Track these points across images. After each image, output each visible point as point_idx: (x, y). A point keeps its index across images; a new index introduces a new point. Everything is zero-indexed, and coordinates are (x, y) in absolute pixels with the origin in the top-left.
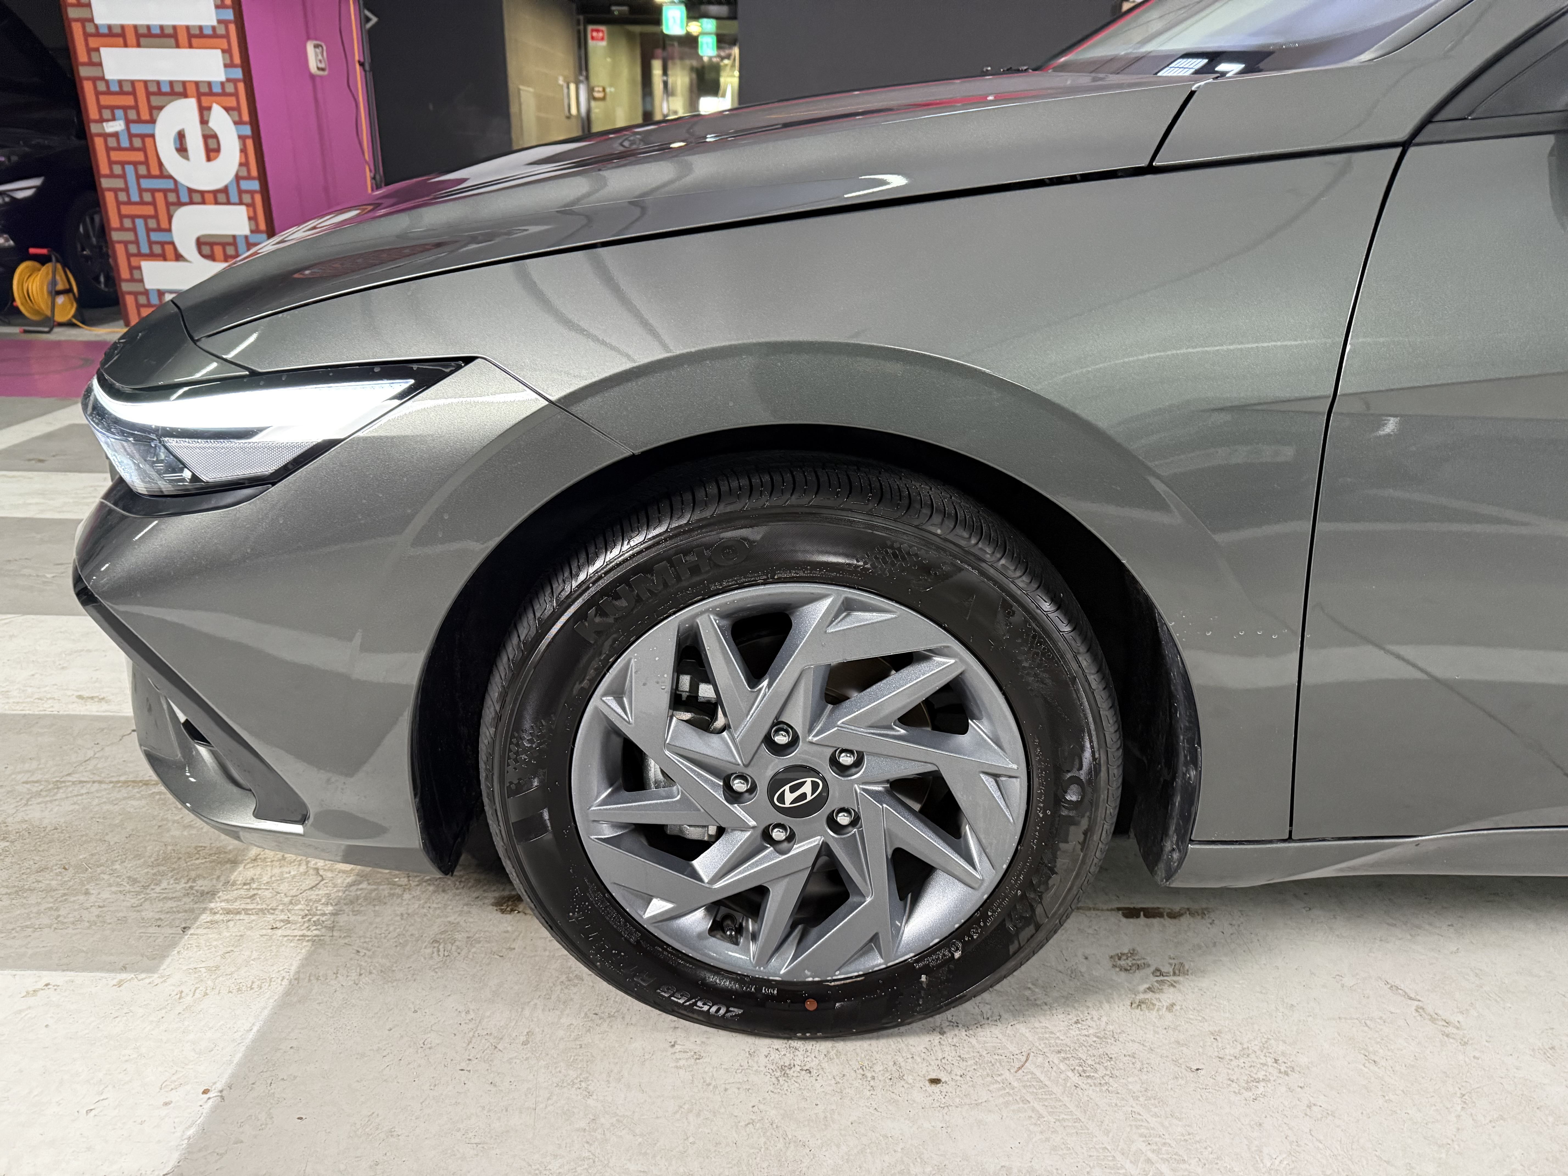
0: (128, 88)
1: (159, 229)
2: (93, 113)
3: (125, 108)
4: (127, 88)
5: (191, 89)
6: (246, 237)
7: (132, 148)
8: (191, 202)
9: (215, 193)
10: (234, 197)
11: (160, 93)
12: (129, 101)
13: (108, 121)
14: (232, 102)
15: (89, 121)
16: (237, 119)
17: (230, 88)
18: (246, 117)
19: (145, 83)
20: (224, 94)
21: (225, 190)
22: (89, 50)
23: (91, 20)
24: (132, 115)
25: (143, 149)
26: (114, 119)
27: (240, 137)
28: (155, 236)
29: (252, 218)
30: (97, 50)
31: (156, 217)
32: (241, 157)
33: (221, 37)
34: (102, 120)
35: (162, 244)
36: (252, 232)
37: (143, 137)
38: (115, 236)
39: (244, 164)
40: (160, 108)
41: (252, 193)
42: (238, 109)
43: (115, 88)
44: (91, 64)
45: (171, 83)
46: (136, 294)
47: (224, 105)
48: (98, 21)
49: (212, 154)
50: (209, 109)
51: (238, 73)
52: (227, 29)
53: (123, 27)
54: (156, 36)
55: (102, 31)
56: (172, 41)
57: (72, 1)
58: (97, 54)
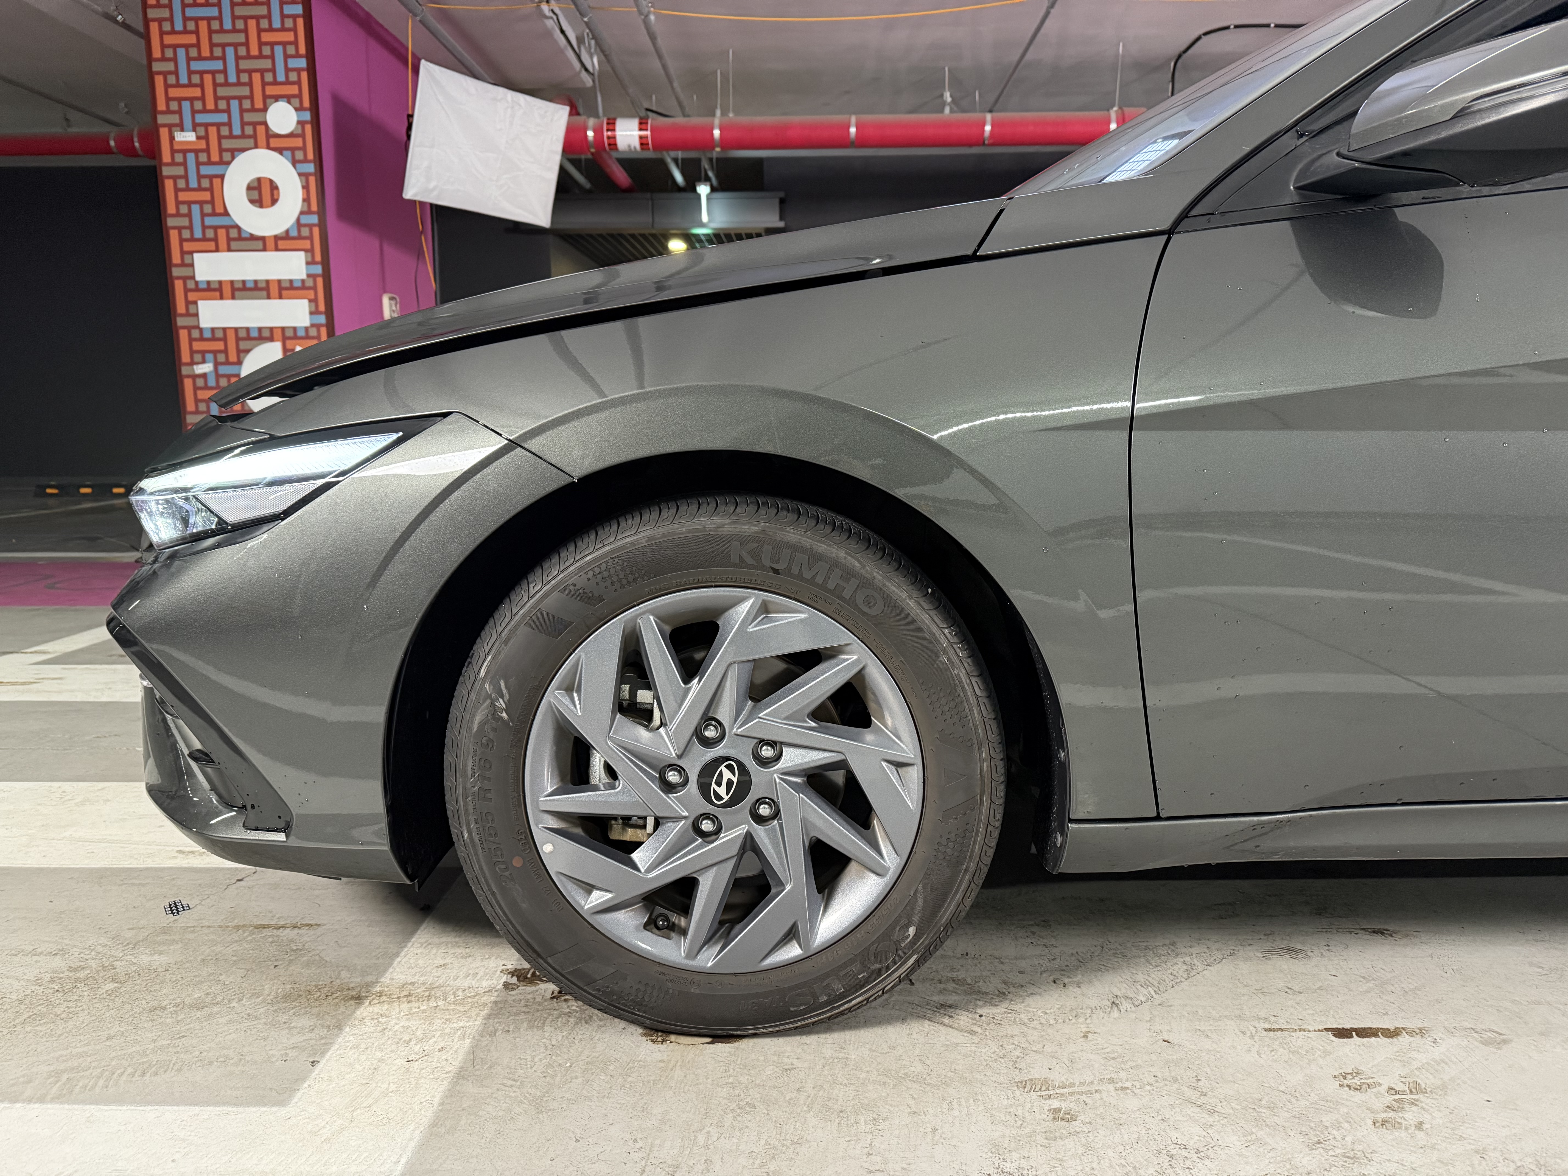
0: (221, 335)
2: (185, 357)
3: (215, 353)
4: (219, 334)
5: (278, 334)
7: (218, 387)
11: (249, 338)
12: (220, 346)
13: (198, 363)
15: (180, 364)
17: (313, 332)
19: (236, 330)
20: (307, 337)
22: (188, 303)
23: (193, 277)
24: (221, 357)
26: (204, 362)
30: (195, 303)
33: (309, 288)
34: (192, 363)
37: (229, 377)
40: (248, 351)
43: (207, 335)
44: (188, 314)
45: (260, 329)
48: (198, 278)
51: (322, 319)
52: (315, 282)
53: (220, 283)
54: (250, 289)
55: (202, 286)
56: (264, 293)
57: (176, 258)
58: (195, 306)
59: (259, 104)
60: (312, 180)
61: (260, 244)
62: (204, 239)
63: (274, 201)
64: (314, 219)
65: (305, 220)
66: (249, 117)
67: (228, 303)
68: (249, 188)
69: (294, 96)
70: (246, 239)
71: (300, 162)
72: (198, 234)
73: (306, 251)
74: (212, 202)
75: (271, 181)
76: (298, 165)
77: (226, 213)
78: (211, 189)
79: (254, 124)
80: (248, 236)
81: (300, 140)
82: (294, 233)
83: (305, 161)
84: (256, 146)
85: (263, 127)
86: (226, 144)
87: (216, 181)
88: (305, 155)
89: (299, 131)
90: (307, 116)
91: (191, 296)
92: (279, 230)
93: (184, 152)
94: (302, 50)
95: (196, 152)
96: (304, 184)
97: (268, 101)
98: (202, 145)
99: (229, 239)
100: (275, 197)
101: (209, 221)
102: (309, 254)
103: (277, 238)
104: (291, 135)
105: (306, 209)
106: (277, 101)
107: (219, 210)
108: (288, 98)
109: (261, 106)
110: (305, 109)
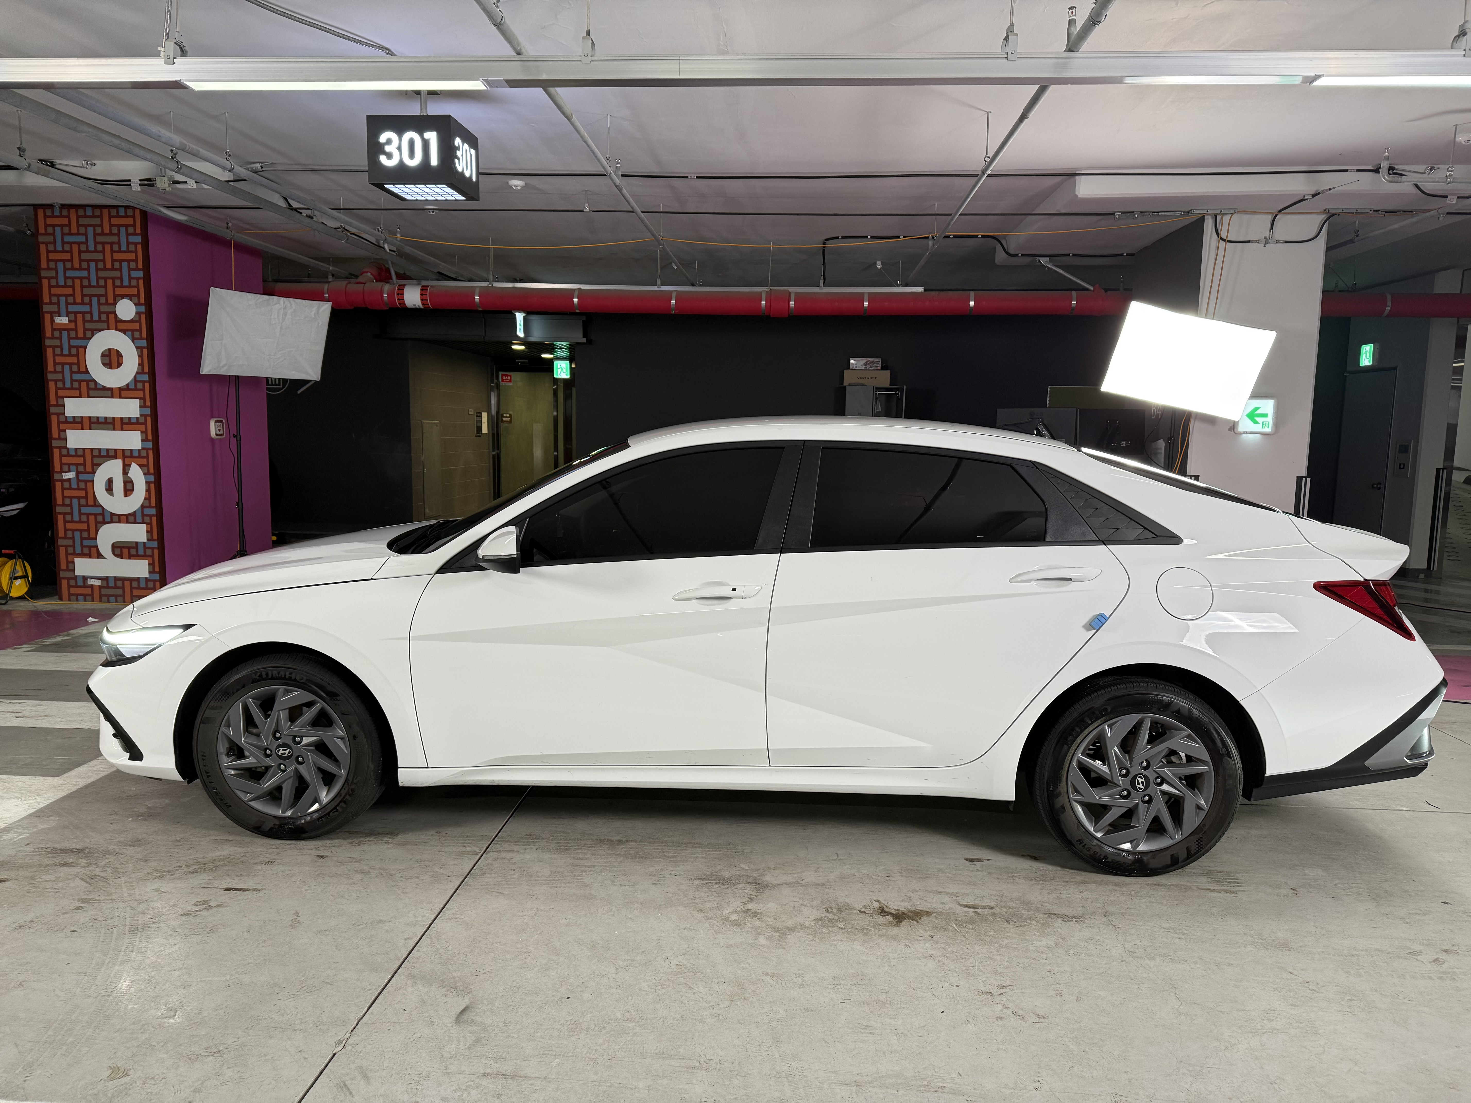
0: (81, 453)
1: (89, 538)
2: (57, 468)
3: (77, 465)
4: (80, 453)
5: (120, 454)
6: (144, 543)
7: (78, 489)
8: (112, 522)
9: (127, 516)
10: (139, 519)
11: (100, 456)
12: (80, 460)
13: (65, 472)
14: (144, 462)
15: (54, 472)
16: (146, 472)
17: (144, 453)
18: (152, 470)
20: (140, 457)
21: (134, 514)
22: (60, 431)
23: (64, 414)
24: (81, 469)
25: (86, 489)
26: (69, 471)
27: (146, 482)
28: (86, 543)
29: (149, 532)
30: (65, 431)
31: (88, 530)
32: (146, 495)
33: (141, 424)
34: (62, 472)
35: (90, 547)
36: (148, 540)
37: (86, 482)
38: (61, 542)
39: (147, 498)
40: (100, 465)
41: (151, 516)
42: (147, 466)
43: (72, 453)
44: (59, 439)
45: (108, 450)
46: (68, 579)
47: (139, 464)
49: (128, 492)
50: (130, 465)
51: (150, 445)
52: (145, 420)
53: (82, 418)
54: (101, 423)
55: (69, 420)
56: (111, 426)
57: (53, 401)
58: (64, 433)
59: (111, 300)
60: (145, 351)
61: (109, 393)
62: (72, 388)
63: (119, 364)
64: (146, 377)
65: (140, 378)
66: (104, 308)
67: (87, 432)
68: (103, 355)
69: (134, 296)
70: (100, 389)
71: (138, 339)
72: (68, 385)
73: (139, 398)
74: (78, 364)
75: (118, 351)
76: (135, 341)
77: (87, 372)
78: (77, 355)
79: (108, 313)
80: (102, 387)
81: (138, 324)
82: (132, 387)
83: (141, 338)
84: (108, 329)
85: (113, 316)
86: (89, 326)
87: (81, 350)
88: (141, 334)
89: (138, 319)
90: (143, 309)
91: (62, 427)
92: (122, 383)
93: (60, 330)
94: (141, 266)
95: (68, 330)
96: (140, 354)
97: (117, 298)
98: (72, 326)
99: (89, 389)
100: (120, 362)
101: (76, 377)
102: (142, 401)
103: (120, 389)
104: (132, 321)
105: (141, 371)
106: (123, 299)
107: (83, 369)
108: (130, 297)
109: (112, 302)
110: (141, 304)
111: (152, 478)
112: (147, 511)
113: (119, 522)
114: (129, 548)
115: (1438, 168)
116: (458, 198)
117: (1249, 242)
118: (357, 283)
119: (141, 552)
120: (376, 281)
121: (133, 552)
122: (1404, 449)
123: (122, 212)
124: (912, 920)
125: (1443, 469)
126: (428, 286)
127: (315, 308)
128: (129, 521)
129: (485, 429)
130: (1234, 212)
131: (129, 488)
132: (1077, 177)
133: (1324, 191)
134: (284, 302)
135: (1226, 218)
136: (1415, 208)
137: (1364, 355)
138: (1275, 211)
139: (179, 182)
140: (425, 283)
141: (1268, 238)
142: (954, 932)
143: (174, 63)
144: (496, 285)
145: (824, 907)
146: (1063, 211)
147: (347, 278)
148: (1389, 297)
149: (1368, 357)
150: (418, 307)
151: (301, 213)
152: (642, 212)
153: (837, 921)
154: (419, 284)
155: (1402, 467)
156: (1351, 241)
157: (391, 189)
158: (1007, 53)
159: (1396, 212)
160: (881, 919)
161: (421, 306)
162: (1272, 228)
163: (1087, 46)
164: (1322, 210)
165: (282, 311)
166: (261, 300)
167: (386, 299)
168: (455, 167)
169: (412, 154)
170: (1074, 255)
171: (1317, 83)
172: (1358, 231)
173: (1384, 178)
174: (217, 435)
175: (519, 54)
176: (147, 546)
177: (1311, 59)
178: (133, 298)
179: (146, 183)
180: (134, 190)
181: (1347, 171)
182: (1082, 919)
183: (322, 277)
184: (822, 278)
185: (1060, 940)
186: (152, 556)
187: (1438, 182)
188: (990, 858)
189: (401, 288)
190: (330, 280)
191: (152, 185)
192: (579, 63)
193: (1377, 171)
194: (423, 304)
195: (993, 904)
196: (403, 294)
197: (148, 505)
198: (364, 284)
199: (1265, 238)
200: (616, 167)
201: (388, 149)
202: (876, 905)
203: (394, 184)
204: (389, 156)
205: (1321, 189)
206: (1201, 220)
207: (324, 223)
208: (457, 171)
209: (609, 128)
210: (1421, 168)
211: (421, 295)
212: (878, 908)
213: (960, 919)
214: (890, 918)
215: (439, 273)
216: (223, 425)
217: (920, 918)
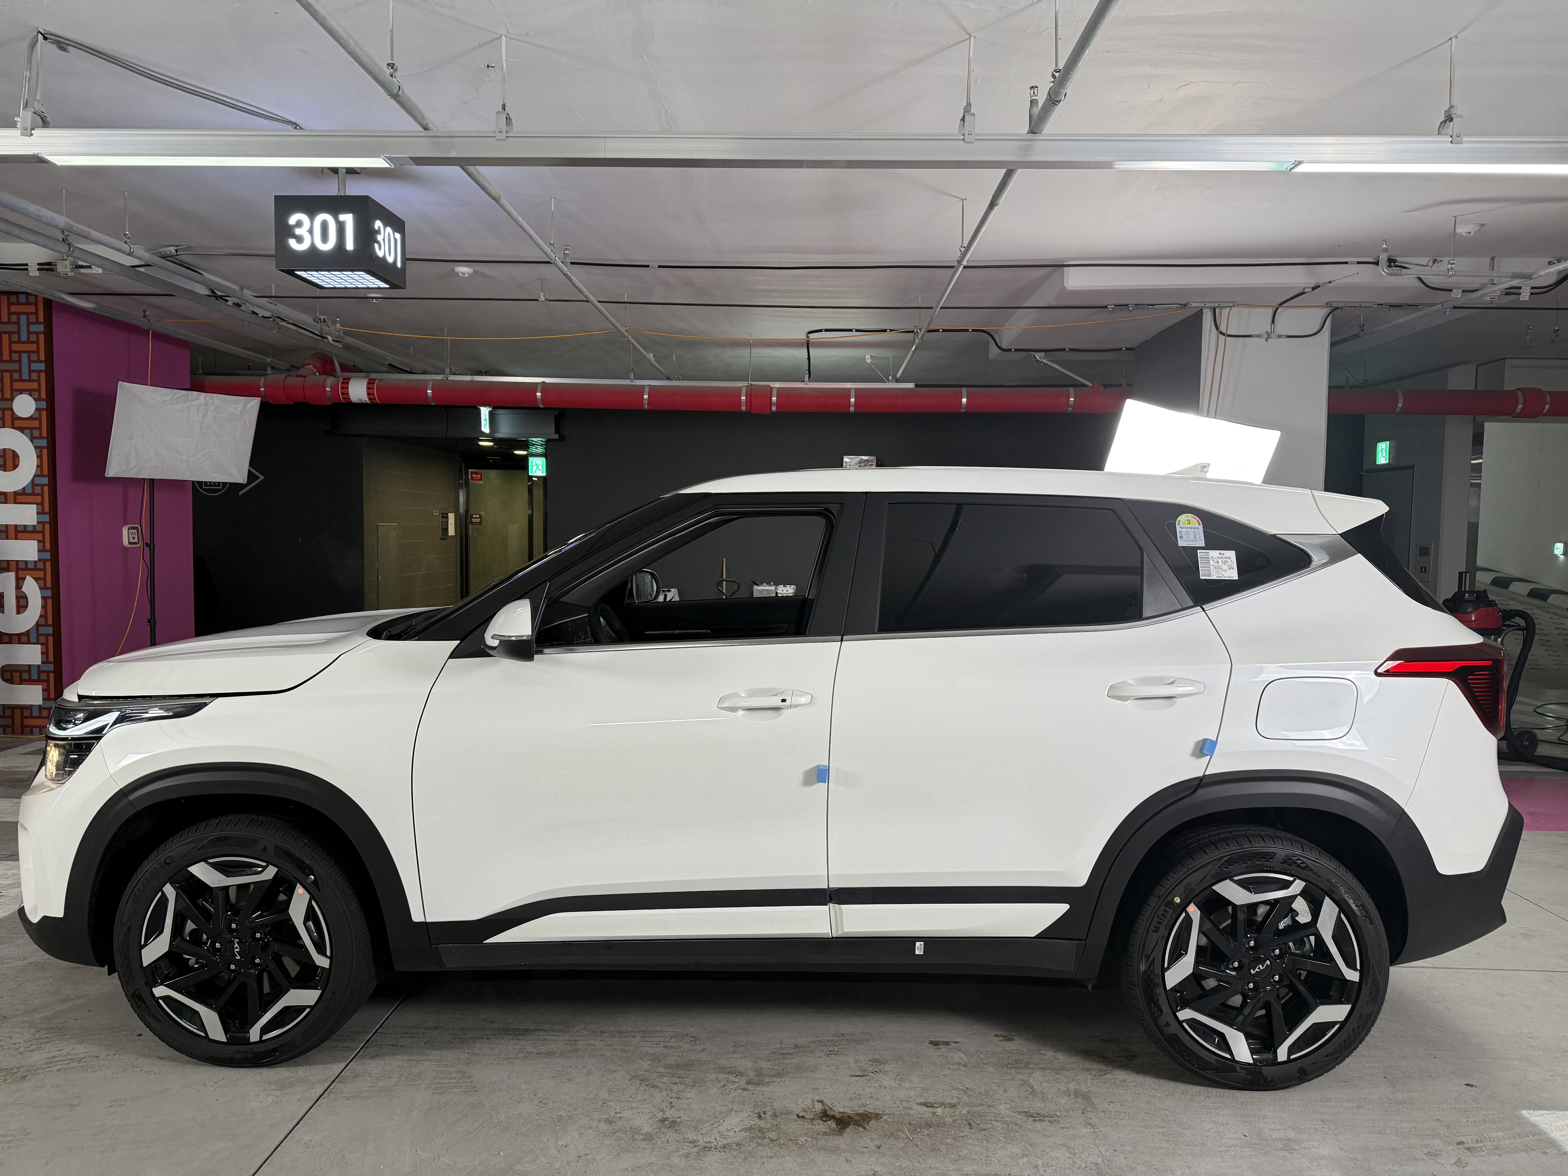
5: (13, 566)
6: (38, 666)
9: (20, 635)
10: (33, 638)
14: (41, 574)
16: (43, 586)
17: (40, 565)
18: (49, 585)
20: (36, 569)
21: (27, 634)
27: (43, 597)
29: (44, 654)
32: (41, 611)
33: (38, 532)
36: (42, 663)
39: (43, 615)
41: (47, 635)
42: (44, 579)
47: (35, 576)
49: (21, 609)
50: (24, 579)
51: (47, 556)
52: (43, 528)
56: (4, 534)
59: (7, 395)
60: (45, 451)
61: (3, 498)
63: (15, 466)
64: (45, 481)
65: (39, 481)
69: (35, 390)
71: (37, 438)
73: (37, 504)
75: (14, 452)
76: (34, 440)
79: (4, 410)
81: (37, 422)
82: (29, 491)
83: (41, 437)
85: (10, 412)
88: (41, 433)
89: (37, 416)
90: (43, 405)
92: (18, 487)
94: (42, 358)
96: (39, 454)
97: (14, 393)
100: (16, 464)
102: (40, 506)
103: (16, 493)
104: (31, 418)
105: (39, 473)
106: (21, 393)
108: (30, 392)
109: (9, 397)
110: (42, 400)
111: (49, 593)
112: (42, 630)
113: (10, 643)
114: (21, 672)
115: (1441, 261)
116: (381, 286)
117: (1250, 336)
118: (297, 376)
119: (35, 676)
120: (319, 374)
121: (25, 676)
122: (1424, 552)
123: (22, 299)
124: (859, 1126)
125: (1466, 573)
126: (376, 380)
127: (241, 405)
128: (22, 641)
129: (451, 531)
130: (1233, 305)
131: (22, 604)
132: (1065, 269)
133: (1324, 284)
134: (205, 398)
135: (1225, 312)
136: (1421, 302)
137: (1380, 453)
138: (1276, 304)
139: (82, 267)
140: (373, 376)
141: (1270, 332)
142: (906, 1141)
143: (32, 135)
144: (452, 378)
145: (756, 1111)
146: (1053, 304)
147: (288, 370)
148: (1400, 394)
149: (1384, 455)
150: (364, 402)
151: (227, 301)
152: (599, 302)
153: (768, 1130)
154: (367, 377)
155: (1423, 570)
156: (1357, 336)
157: (303, 276)
158: (964, 135)
159: (1401, 306)
160: (821, 1126)
161: (368, 401)
162: (1273, 322)
163: (1051, 127)
164: (1324, 304)
165: (203, 407)
166: (177, 396)
167: (329, 394)
168: (375, 252)
169: (325, 237)
170: (1070, 350)
171: (1298, 169)
172: (1363, 325)
173: (1384, 271)
174: (130, 543)
175: (426, 129)
176: (41, 669)
177: (1290, 145)
178: (33, 393)
179: (46, 267)
180: (31, 274)
181: (1347, 263)
182: (1057, 1119)
183: (259, 369)
184: (807, 372)
185: (1029, 1147)
186: (47, 681)
187: (1439, 275)
188: (957, 1040)
189: (346, 382)
190: (270, 372)
191: (52, 270)
192: (493, 139)
193: (1377, 263)
194: (370, 399)
195: (954, 1101)
196: (348, 388)
197: (44, 623)
198: (305, 377)
199: (1267, 332)
200: (565, 254)
201: (298, 231)
202: (819, 1107)
203: (305, 271)
204: (300, 239)
205: (1321, 281)
206: (1200, 313)
207: (254, 313)
208: (377, 257)
209: (553, 212)
210: (1424, 260)
211: (368, 388)
212: (820, 1111)
213: (914, 1122)
214: (832, 1124)
215: (390, 365)
216: (138, 532)
217: (868, 1122)
